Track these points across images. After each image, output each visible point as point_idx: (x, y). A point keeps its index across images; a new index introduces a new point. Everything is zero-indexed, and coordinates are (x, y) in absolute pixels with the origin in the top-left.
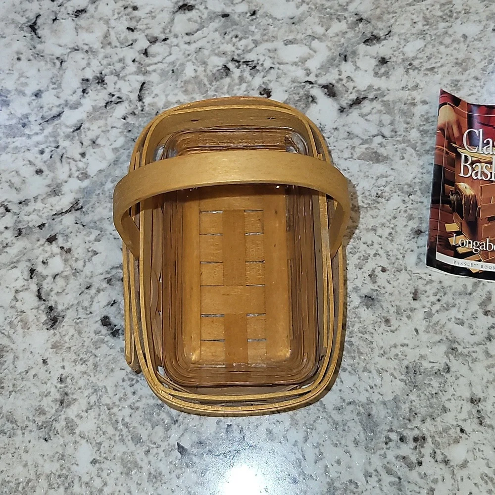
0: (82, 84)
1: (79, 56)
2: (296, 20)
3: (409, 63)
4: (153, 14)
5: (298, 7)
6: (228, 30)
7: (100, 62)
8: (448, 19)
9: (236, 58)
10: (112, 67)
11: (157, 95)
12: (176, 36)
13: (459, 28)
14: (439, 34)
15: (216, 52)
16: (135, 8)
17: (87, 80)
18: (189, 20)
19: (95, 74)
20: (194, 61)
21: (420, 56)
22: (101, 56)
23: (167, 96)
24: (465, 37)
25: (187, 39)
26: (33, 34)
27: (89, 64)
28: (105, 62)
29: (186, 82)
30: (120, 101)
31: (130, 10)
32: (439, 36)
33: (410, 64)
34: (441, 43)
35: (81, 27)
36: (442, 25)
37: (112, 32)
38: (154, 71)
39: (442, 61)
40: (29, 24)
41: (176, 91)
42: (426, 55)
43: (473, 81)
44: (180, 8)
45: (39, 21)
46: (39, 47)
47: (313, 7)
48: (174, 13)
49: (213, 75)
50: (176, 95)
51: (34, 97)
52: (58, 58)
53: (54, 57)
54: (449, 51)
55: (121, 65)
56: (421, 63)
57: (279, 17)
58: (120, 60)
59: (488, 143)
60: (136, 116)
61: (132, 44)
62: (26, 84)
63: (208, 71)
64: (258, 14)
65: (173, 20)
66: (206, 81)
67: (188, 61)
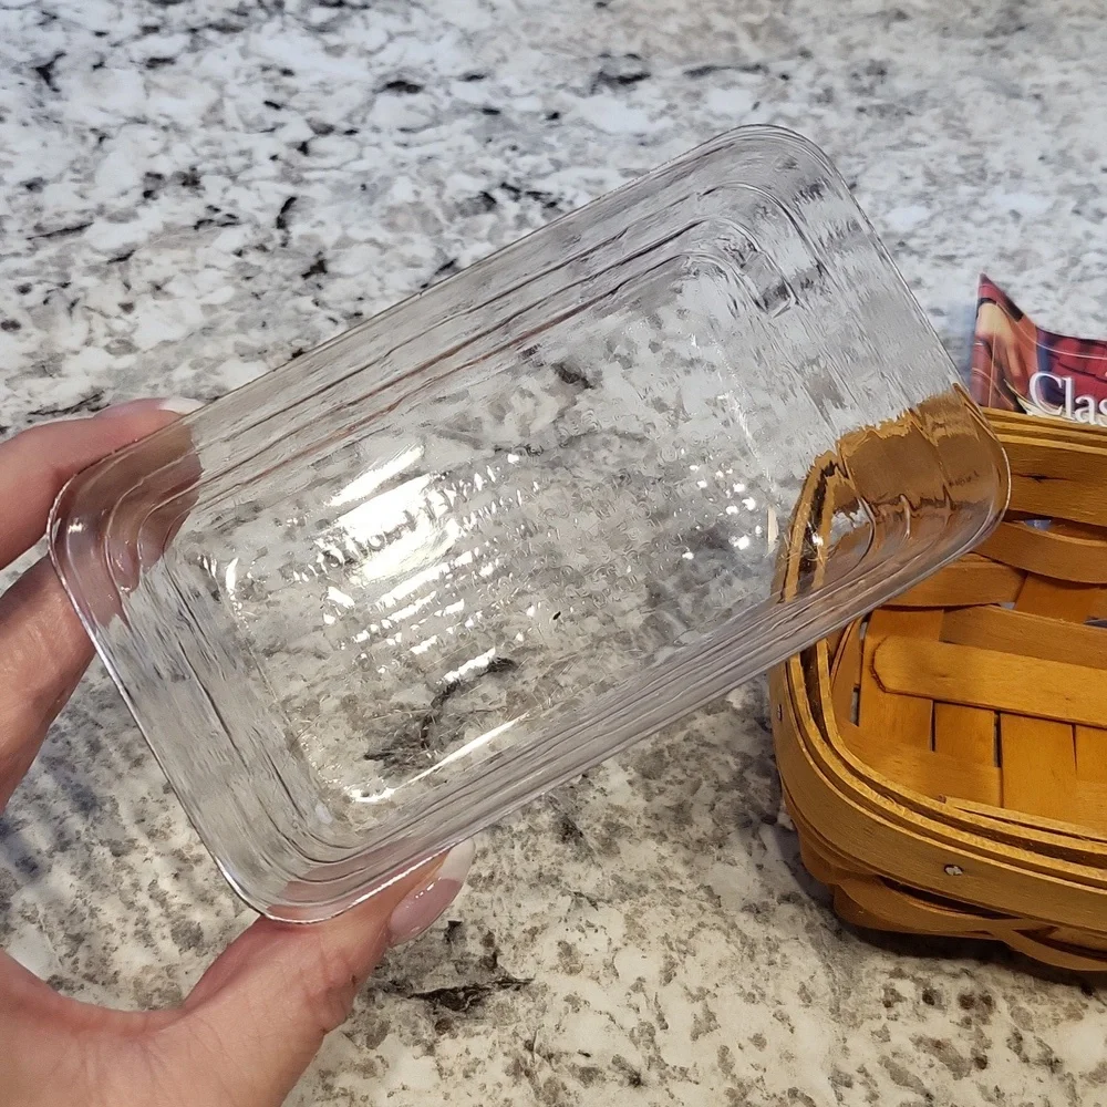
0: (145, 180)
1: (146, 133)
2: (648, 139)
3: (898, 241)
4: (327, 88)
5: (652, 119)
6: (495, 136)
7: (194, 150)
8: (976, 181)
9: (511, 182)
10: (220, 163)
11: (321, 223)
12: (376, 130)
13: (1001, 199)
14: (959, 202)
15: (468, 167)
16: (287, 72)
17: (159, 177)
18: (410, 108)
19: (176, 169)
20: (415, 175)
21: (922, 232)
22: (196, 140)
23: (345, 227)
24: (1016, 215)
25: (403, 137)
26: (43, 82)
27: (166, 150)
28: (205, 151)
29: (393, 210)
30: (232, 221)
31: (274, 74)
32: (961, 206)
33: (902, 244)
34: (966, 218)
35: (158, 86)
36: (965, 191)
37: (229, 105)
38: (321, 181)
39: (971, 248)
40: (38, 65)
41: (367, 222)
42: (934, 233)
43: (1041, 290)
44: (391, 86)
45: (61, 64)
46: (52, 105)
47: (686, 124)
48: (375, 92)
49: (458, 205)
50: (367, 228)
51: (24, 189)
52: (94, 130)
53: (86, 127)
54: (983, 232)
55: (242, 161)
56: (925, 245)
57: (610, 129)
58: (242, 153)
59: (1085, 404)
60: (267, 254)
61: (272, 130)
62: (9, 164)
63: (445, 197)
64: (564, 119)
65: (370, 104)
66: (439, 213)
67: (402, 174)
